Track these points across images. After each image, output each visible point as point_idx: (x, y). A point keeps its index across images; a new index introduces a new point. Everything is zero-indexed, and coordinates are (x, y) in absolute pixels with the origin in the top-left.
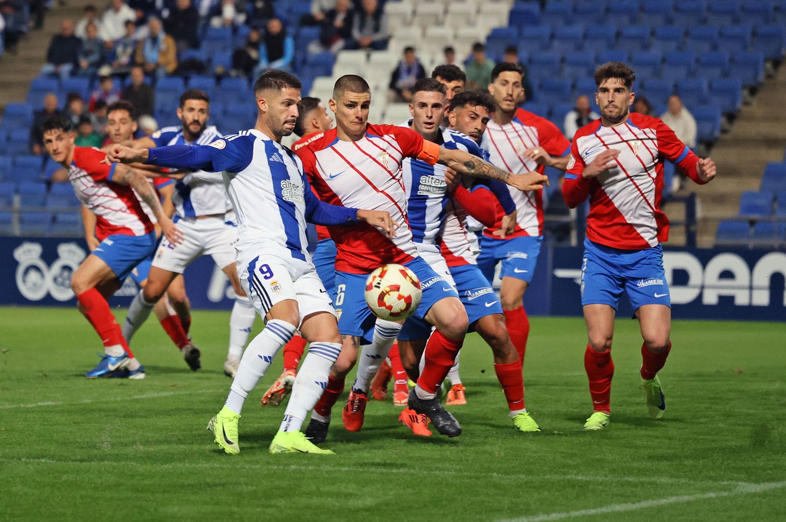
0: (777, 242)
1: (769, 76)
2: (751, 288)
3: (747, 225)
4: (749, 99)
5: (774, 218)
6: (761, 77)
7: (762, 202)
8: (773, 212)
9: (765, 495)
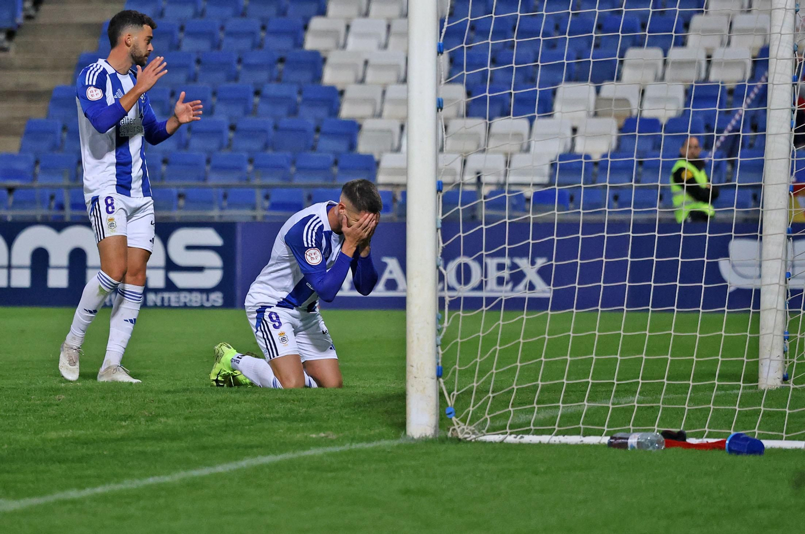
0: (39, 212)
1: (29, 17)
2: (9, 267)
3: (5, 192)
4: (6, 44)
5: (37, 184)
6: (20, 20)
7: (21, 166)
8: (34, 177)
9: (25, 513)
